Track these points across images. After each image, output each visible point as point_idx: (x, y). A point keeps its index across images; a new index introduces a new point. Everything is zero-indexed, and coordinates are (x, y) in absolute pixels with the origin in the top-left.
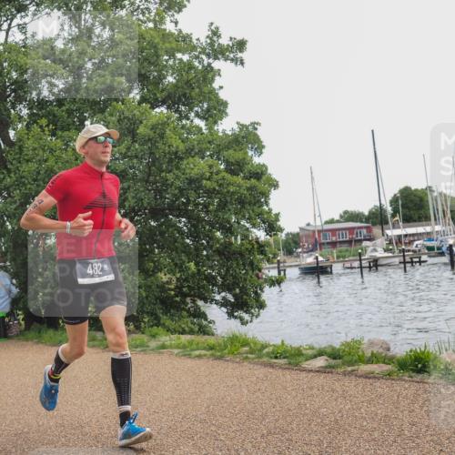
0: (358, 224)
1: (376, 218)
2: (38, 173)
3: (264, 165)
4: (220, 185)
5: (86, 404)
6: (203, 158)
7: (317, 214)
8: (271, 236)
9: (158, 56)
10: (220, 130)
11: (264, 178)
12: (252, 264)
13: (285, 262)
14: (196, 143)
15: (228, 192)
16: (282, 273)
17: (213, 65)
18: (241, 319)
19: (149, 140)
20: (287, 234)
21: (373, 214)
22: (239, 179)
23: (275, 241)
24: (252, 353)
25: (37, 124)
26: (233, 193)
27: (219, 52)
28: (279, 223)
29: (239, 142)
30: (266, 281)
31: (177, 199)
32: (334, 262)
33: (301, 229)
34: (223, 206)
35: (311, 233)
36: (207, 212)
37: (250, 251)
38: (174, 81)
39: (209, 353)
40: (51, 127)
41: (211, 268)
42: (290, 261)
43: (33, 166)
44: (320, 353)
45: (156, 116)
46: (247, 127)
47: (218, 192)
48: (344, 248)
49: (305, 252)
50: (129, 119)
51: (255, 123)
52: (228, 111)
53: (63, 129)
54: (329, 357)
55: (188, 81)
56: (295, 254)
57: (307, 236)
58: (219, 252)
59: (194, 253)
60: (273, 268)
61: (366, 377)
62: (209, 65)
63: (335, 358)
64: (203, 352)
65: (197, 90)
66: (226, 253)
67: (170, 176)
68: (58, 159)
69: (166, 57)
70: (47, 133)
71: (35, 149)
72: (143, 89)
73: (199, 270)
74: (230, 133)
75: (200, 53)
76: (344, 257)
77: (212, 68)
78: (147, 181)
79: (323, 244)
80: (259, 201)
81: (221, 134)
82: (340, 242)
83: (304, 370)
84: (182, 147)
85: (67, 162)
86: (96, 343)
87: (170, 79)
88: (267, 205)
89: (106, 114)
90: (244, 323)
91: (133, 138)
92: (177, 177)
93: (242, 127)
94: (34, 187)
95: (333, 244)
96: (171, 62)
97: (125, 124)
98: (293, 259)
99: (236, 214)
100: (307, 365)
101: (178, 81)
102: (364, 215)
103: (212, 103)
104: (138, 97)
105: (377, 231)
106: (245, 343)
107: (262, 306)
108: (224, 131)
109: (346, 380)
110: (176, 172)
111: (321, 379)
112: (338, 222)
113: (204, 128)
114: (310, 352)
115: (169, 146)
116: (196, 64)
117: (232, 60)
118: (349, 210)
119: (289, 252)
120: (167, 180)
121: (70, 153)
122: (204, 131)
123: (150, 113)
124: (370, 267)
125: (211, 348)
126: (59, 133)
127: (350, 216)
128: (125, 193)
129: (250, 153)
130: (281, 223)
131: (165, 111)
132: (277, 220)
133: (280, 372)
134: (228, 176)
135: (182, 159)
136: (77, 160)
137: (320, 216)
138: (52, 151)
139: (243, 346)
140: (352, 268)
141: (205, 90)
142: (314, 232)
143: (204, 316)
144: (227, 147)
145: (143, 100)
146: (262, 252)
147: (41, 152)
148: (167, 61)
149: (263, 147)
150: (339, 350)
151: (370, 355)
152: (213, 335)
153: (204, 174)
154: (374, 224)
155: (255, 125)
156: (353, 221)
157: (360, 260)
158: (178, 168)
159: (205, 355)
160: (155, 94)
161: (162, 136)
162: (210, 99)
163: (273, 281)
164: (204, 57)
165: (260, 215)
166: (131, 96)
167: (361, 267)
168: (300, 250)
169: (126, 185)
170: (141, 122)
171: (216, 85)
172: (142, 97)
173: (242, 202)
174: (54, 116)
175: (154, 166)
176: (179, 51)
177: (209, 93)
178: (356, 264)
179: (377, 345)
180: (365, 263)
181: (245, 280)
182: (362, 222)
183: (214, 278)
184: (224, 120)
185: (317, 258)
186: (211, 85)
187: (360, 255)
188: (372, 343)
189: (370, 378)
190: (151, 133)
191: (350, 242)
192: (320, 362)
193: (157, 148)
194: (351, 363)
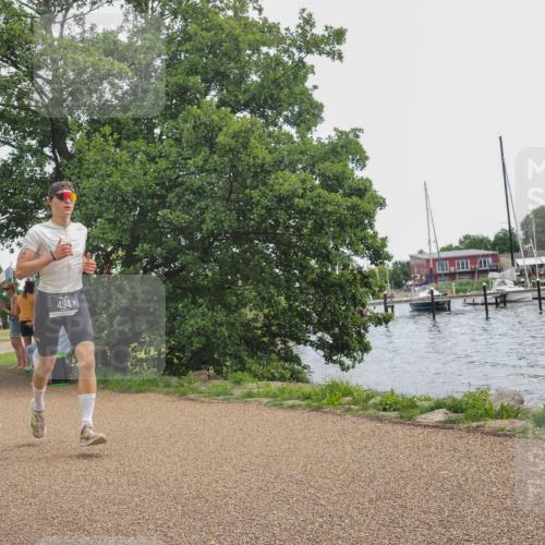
0: (482, 252)
1: (505, 244)
2: (102, 190)
3: (367, 179)
4: (316, 204)
5: (162, 460)
6: (294, 172)
7: (433, 239)
8: (376, 265)
9: (239, 50)
10: (315, 138)
11: (368, 195)
12: (354, 297)
13: (392, 297)
14: (286, 153)
15: (325, 212)
16: (390, 310)
17: (305, 60)
18: (342, 364)
19: (230, 150)
20: (396, 263)
21: (501, 239)
22: (337, 197)
23: (381, 272)
24: (355, 404)
25: (100, 131)
26: (331, 213)
27: (312, 44)
28: (386, 249)
29: (337, 153)
30: (370, 319)
31: (264, 221)
32: (453, 297)
33: (411, 257)
34: (319, 228)
35: (425, 263)
36: (301, 237)
37: (352, 283)
38: (259, 80)
39: (303, 403)
40: (116, 136)
41: (305, 302)
42: (399, 296)
43: (95, 182)
44: (438, 405)
45: (238, 122)
46: (347, 134)
47: (313, 213)
48: (465, 280)
49: (417, 285)
50: (206, 126)
51: (356, 129)
52: (323, 115)
53: (128, 138)
54: (449, 409)
55: (275, 81)
56: (405, 287)
57: (419, 266)
58: (314, 284)
59: (285, 285)
60: (380, 304)
61: (495, 435)
62: (301, 60)
63: (455, 412)
64: (297, 402)
65: (286, 91)
66: (323, 285)
67: (255, 194)
68: (124, 173)
69: (249, 52)
70: (111, 143)
71: (96, 162)
72: (222, 90)
73: (291, 306)
74: (326, 142)
75: (290, 45)
76: (465, 291)
77: (304, 64)
78: (228, 200)
79: (440, 275)
80: (362, 223)
81: (315, 143)
82: (460, 273)
83: (419, 425)
84: (269, 159)
85: (135, 177)
86: (171, 389)
87: (255, 78)
88: (372, 228)
89: (179, 120)
90: (344, 368)
91: (211, 148)
92: (264, 195)
93: (341, 134)
94: (96, 207)
95: (452, 276)
96: (255, 58)
97: (202, 131)
98: (402, 293)
99: (334, 238)
100: (421, 418)
101: (263, 80)
102: (489, 241)
103: (304, 106)
104: (216, 99)
105: (505, 259)
106: (347, 392)
107: (366, 348)
108: (319, 139)
109: (471, 438)
110: (262, 188)
111: (440, 435)
112: (457, 248)
113: (295, 135)
114: (426, 404)
115: (254, 158)
116: (286, 59)
117: (328, 54)
118: (471, 234)
119: (398, 285)
120: (252, 198)
121: (138, 167)
122: (295, 139)
123: (230, 118)
124: (497, 304)
125: (307, 397)
126: (125, 142)
127: (472, 242)
128: (202, 214)
129: (351, 166)
130: (389, 249)
131: (249, 116)
132: (384, 246)
133: (389, 427)
134: (324, 193)
135: (269, 172)
136: (145, 174)
137: (436, 241)
138: (116, 164)
139: (344, 395)
140: (474, 304)
141: (297, 90)
142: (428, 261)
143: (297, 360)
144: (324, 159)
145: (222, 103)
146: (367, 285)
147: (104, 166)
148: (249, 56)
149: (367, 158)
150: (461, 401)
151: (498, 408)
152: (307, 382)
153: (296, 190)
154: (502, 252)
155: (356, 132)
156: (475, 247)
157: (485, 295)
158: (265, 184)
159: (299, 406)
160: (236, 96)
161: (245, 146)
162: (302, 102)
163: (379, 319)
164: (294, 50)
165: (363, 239)
166: (208, 98)
167: (486, 304)
168: (410, 283)
169: (203, 204)
170: (221, 130)
171: (309, 84)
172: (220, 99)
173: (341, 224)
174: (118, 123)
175: (237, 181)
176: (264, 44)
177: (302, 94)
178: (480, 300)
179: (506, 396)
180: (491, 299)
181: (346, 317)
182: (487, 249)
183: (309, 315)
184: (319, 127)
185: (432, 292)
186: (303, 84)
187: (484, 288)
188: (501, 394)
189: (499, 436)
190: (233, 142)
191: (472, 273)
192: (438, 416)
193: (240, 159)
194: (476, 418)
